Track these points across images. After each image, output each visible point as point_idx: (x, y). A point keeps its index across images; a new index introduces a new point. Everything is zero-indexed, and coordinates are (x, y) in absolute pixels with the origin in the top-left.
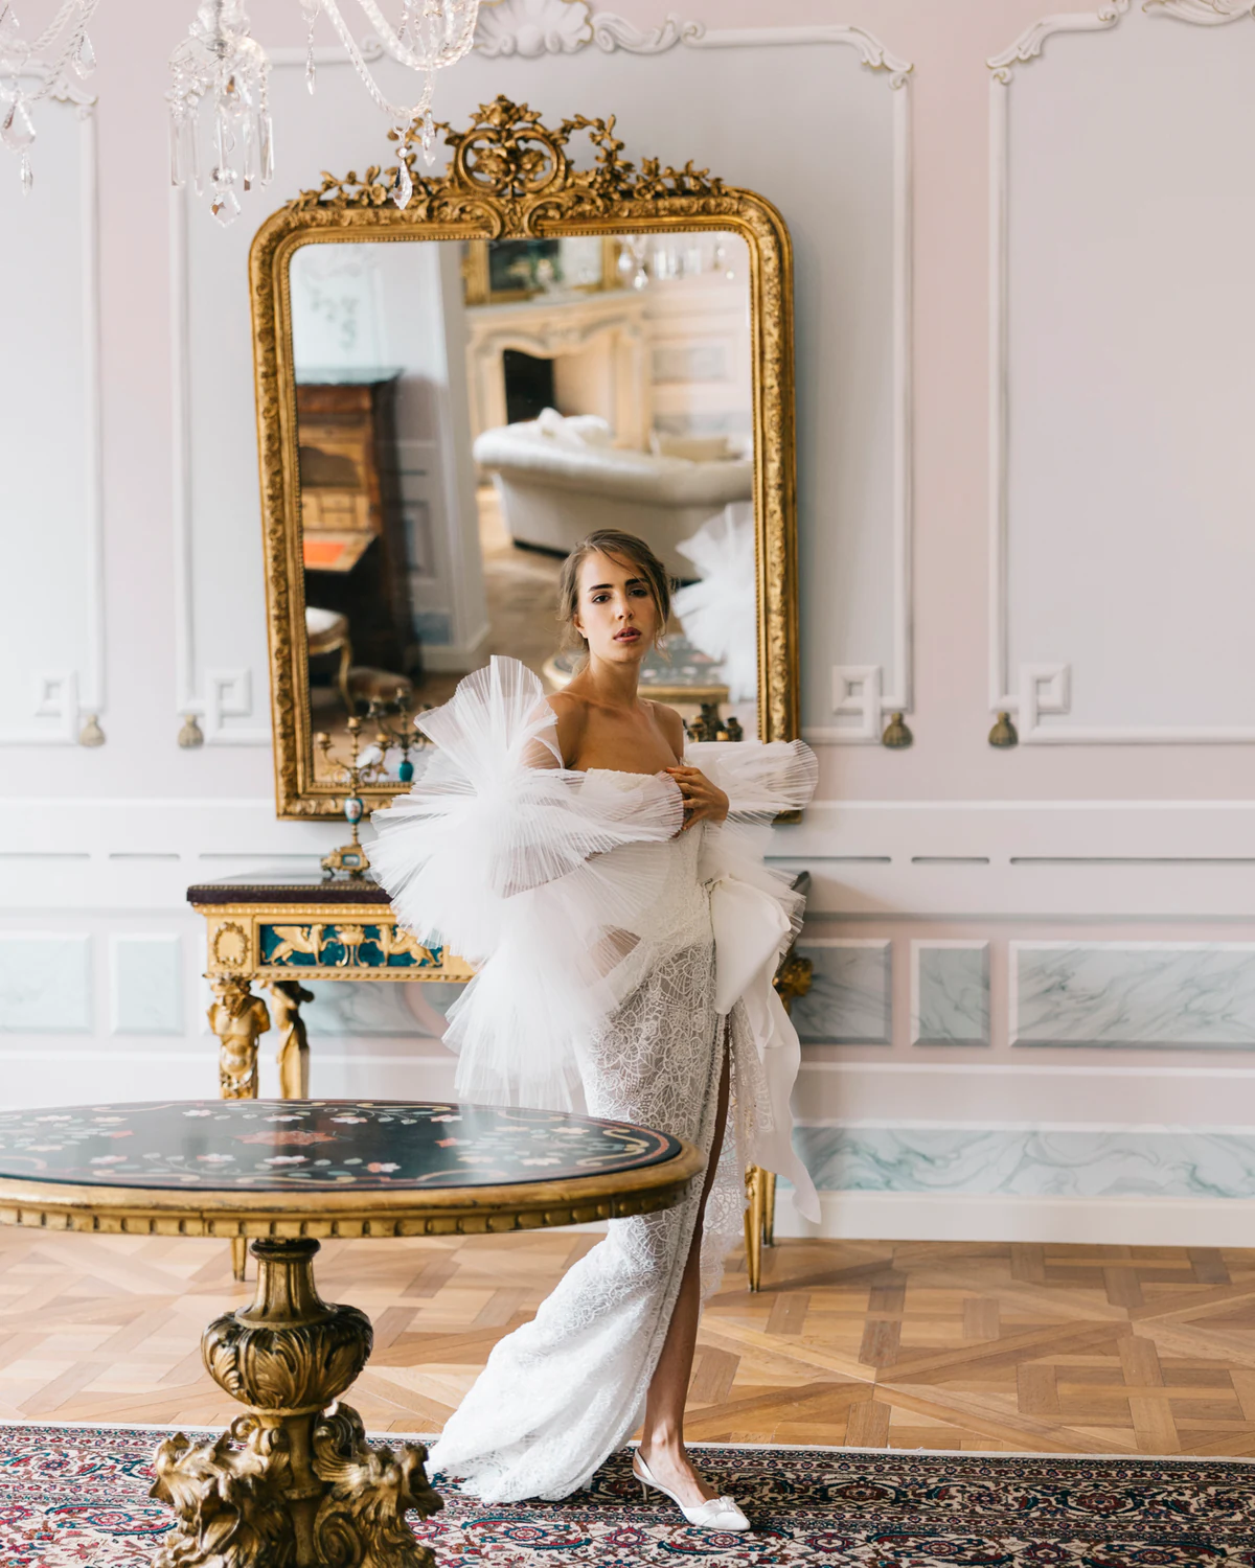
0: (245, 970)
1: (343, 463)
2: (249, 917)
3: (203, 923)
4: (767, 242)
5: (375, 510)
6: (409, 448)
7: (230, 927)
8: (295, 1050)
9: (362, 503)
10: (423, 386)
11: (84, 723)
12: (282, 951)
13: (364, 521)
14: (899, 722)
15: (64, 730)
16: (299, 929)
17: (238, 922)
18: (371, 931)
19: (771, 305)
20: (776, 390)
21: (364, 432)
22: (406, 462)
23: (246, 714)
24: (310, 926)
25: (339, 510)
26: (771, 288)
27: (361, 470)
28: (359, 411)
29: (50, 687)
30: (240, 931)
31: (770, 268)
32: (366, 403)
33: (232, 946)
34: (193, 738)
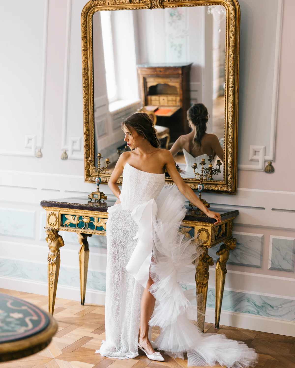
0: (56, 227)
1: (174, 88)
2: (57, 211)
3: (45, 212)
4: (231, 8)
5: (182, 101)
6: (193, 84)
7: (53, 214)
8: (83, 250)
9: (178, 98)
10: (198, 68)
11: (37, 150)
12: (67, 222)
13: (178, 104)
14: (270, 165)
15: (32, 152)
16: (71, 217)
17: (55, 213)
18: (92, 219)
19: (232, 28)
20: (232, 56)
21: (179, 80)
22: (192, 88)
23: (79, 151)
24: (75, 216)
25: (172, 101)
26: (232, 22)
27: (178, 90)
28: (178, 74)
29: (29, 140)
30: (55, 215)
31: (232, 16)
32: (180, 72)
33: (53, 219)
34: (65, 157)
